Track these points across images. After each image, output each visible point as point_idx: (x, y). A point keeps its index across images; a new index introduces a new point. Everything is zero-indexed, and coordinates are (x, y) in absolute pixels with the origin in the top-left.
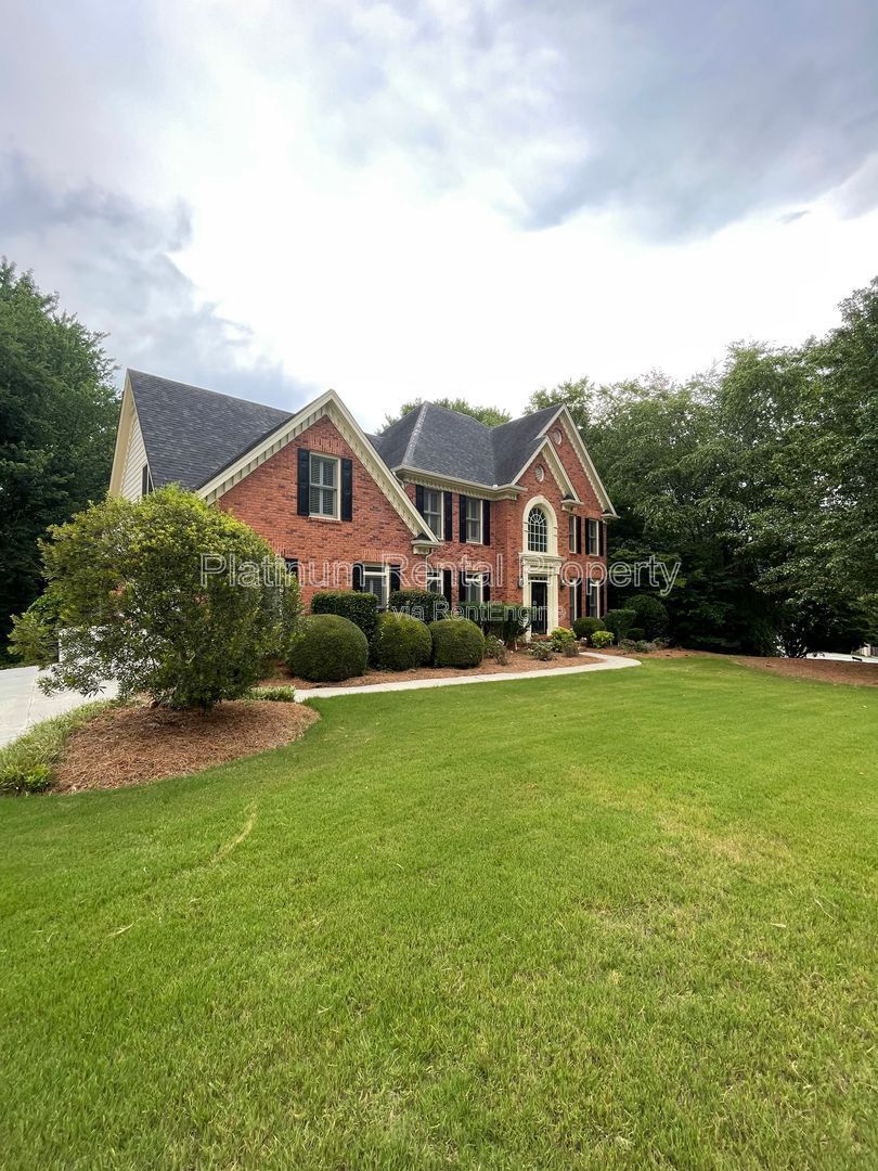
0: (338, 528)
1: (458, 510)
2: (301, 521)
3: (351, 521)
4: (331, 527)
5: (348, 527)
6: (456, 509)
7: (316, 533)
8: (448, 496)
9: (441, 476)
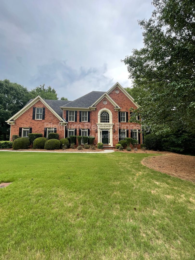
0: (41, 121)
1: (79, 115)
2: (33, 121)
3: (44, 120)
4: (40, 121)
5: (44, 121)
6: (78, 114)
7: (36, 122)
8: (76, 112)
9: (73, 108)
